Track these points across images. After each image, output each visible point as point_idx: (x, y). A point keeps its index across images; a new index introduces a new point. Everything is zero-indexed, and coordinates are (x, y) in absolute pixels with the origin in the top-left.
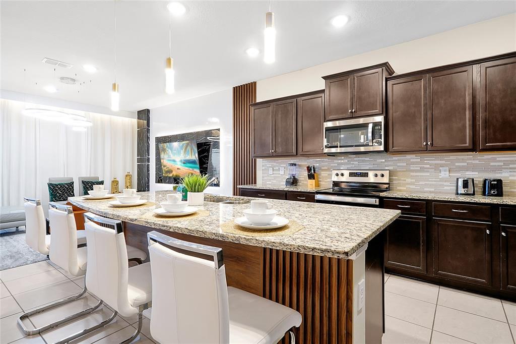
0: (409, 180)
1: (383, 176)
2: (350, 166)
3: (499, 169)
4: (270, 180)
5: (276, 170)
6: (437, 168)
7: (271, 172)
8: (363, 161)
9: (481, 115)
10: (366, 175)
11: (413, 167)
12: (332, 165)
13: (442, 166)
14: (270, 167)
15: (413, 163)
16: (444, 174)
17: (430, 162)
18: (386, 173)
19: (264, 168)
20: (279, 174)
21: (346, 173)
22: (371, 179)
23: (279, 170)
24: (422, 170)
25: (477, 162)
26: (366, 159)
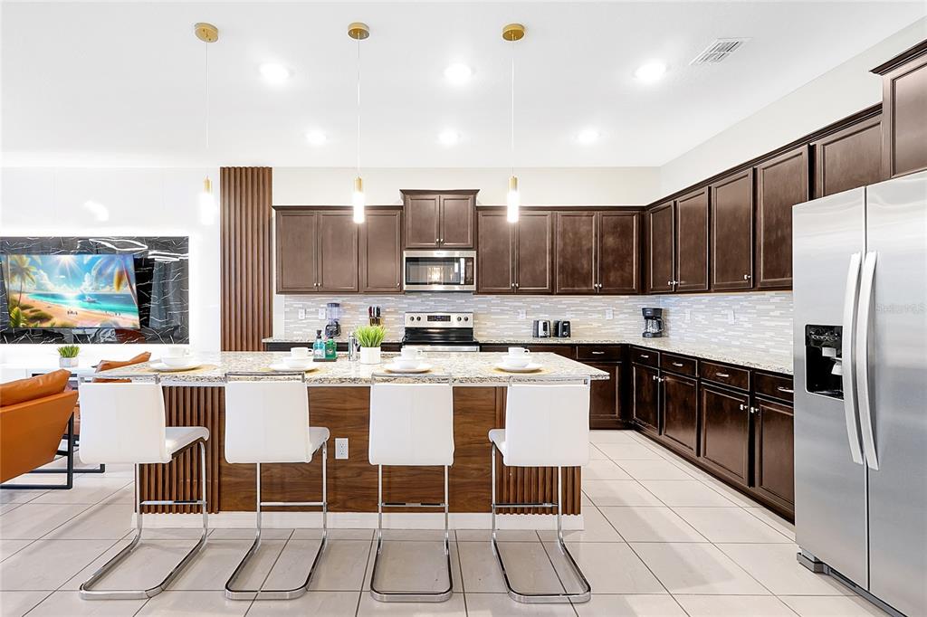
0: (489, 324)
1: (466, 319)
2: (424, 308)
3: (563, 311)
4: (300, 329)
5: (312, 313)
6: (516, 310)
7: (301, 315)
8: (440, 301)
9: (558, 260)
10: (447, 319)
11: (494, 309)
12: (400, 306)
13: (520, 308)
14: (300, 308)
15: (494, 305)
16: (522, 317)
17: (510, 304)
18: (470, 316)
19: (287, 310)
20: (317, 319)
21: (424, 317)
22: (454, 323)
23: (317, 312)
24: (503, 312)
25: (548, 304)
26: (445, 299)
